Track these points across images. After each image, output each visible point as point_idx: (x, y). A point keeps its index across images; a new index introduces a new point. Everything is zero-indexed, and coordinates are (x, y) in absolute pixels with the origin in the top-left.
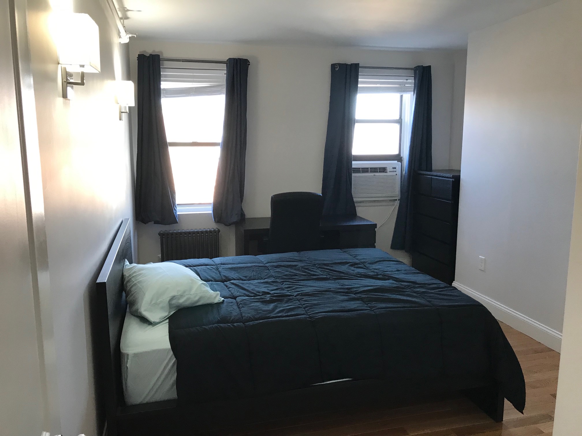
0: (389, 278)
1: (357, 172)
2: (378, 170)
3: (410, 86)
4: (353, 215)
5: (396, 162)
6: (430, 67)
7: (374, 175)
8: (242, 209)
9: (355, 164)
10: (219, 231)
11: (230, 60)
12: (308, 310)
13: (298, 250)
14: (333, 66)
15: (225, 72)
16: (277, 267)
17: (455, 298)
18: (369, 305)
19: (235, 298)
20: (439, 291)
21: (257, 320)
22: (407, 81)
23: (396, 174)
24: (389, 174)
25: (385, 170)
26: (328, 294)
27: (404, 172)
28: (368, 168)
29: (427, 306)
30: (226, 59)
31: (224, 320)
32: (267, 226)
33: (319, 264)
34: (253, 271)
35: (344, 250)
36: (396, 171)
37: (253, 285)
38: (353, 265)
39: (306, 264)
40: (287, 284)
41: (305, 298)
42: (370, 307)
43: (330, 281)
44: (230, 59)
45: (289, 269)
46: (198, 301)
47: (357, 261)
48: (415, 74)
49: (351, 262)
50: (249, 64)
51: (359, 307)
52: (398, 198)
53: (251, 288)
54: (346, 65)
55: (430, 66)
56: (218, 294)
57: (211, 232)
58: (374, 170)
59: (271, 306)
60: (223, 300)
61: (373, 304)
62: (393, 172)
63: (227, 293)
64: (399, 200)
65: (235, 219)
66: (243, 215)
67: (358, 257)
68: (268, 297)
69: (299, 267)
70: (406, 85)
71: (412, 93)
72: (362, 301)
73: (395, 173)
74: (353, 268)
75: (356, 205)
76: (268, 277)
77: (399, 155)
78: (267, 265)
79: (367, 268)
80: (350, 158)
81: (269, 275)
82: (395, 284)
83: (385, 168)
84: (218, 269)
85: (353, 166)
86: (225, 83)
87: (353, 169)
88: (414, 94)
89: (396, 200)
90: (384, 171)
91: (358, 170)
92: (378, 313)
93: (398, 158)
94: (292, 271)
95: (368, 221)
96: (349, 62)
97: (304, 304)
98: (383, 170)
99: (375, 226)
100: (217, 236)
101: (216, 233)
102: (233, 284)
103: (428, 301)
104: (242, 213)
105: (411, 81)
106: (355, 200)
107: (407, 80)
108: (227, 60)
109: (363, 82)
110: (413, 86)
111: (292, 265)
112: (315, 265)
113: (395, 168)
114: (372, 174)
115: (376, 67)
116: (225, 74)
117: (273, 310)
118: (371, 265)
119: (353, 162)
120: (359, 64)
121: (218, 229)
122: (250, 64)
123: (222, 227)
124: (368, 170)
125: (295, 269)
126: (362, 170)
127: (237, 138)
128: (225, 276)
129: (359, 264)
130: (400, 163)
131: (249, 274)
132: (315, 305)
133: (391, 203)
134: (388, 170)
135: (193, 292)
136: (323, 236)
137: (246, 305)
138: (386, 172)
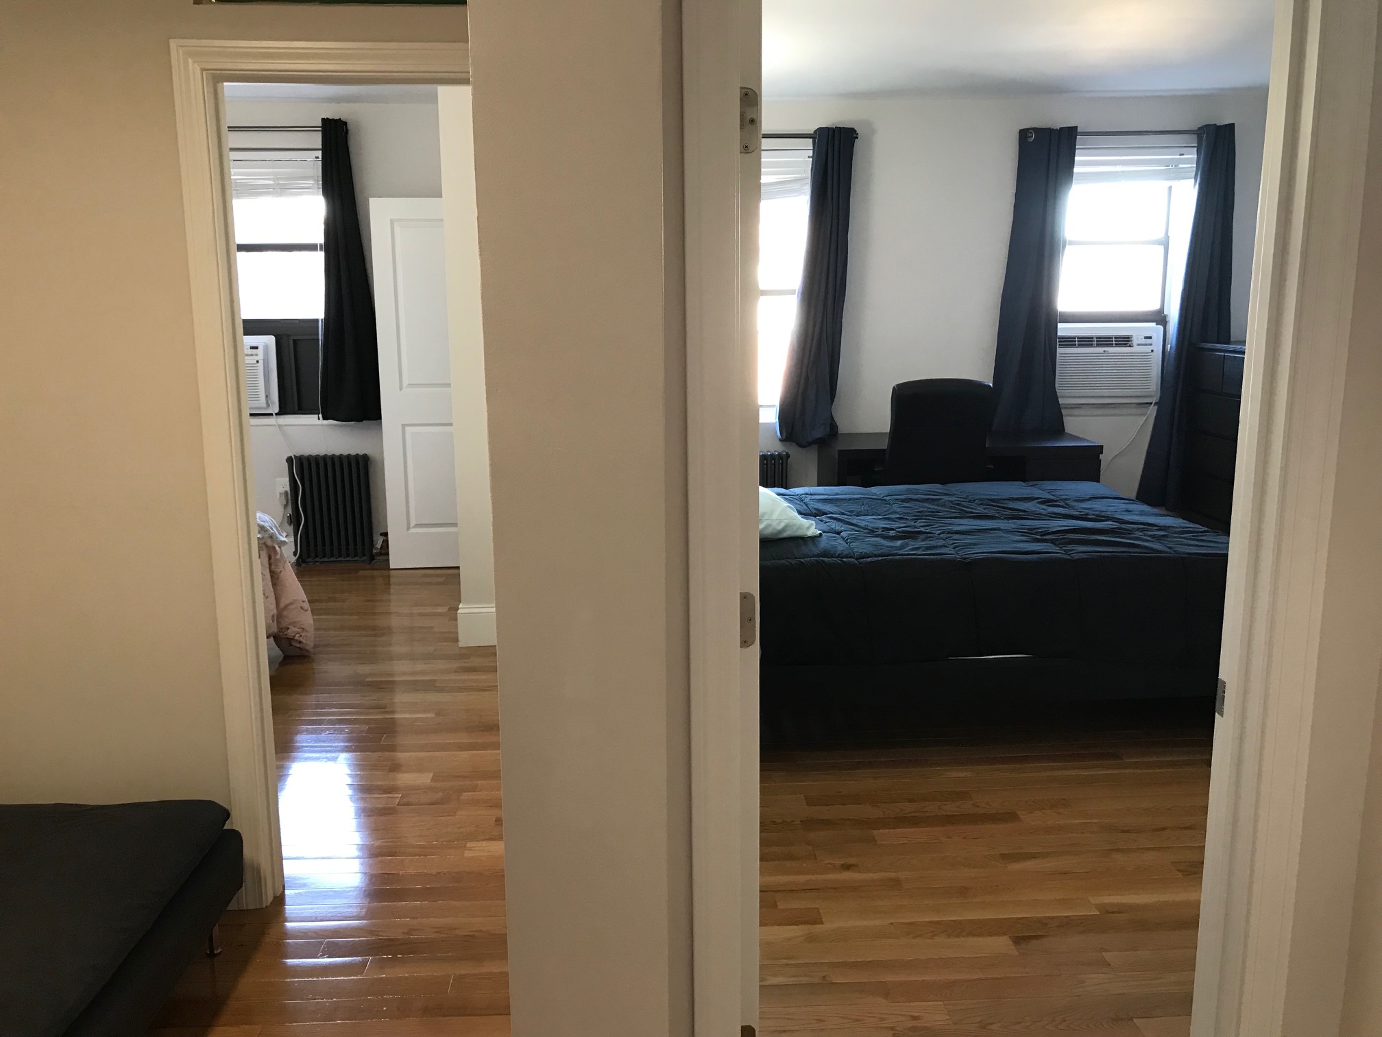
0: (1108, 519)
1: (1067, 345)
2: (1112, 341)
3: (1188, 167)
4: (1058, 429)
5: (1153, 325)
6: (1232, 126)
7: (1104, 351)
8: (832, 419)
9: (1064, 329)
10: (788, 456)
11: (821, 131)
12: (959, 550)
13: (944, 482)
14: (1023, 134)
15: (811, 153)
16: (903, 501)
17: (1219, 545)
18: (1064, 548)
19: (839, 533)
20: (1193, 536)
21: (876, 556)
22: (1182, 157)
23: (1152, 351)
24: (1135, 349)
25: (1129, 341)
26: (995, 533)
27: (1169, 346)
28: (1092, 338)
29: (1164, 552)
30: (811, 128)
31: (826, 554)
32: (884, 445)
33: (981, 500)
34: (863, 505)
35: (1032, 483)
36: (1151, 345)
37: (866, 521)
38: (1046, 502)
39: (957, 499)
40: (923, 522)
41: (955, 536)
42: (1065, 550)
43: (1000, 521)
44: (820, 129)
45: (927, 505)
46: (783, 530)
47: (1053, 498)
48: (1200, 142)
49: (1041, 498)
50: (857, 138)
51: (1044, 549)
52: (1154, 400)
53: (863, 524)
54: (1049, 131)
55: (1234, 124)
56: (812, 524)
57: (772, 456)
58: (1105, 341)
59: (899, 543)
60: (820, 534)
61: (1070, 547)
62: (1146, 345)
63: (824, 526)
64: (1156, 403)
65: (819, 433)
66: (833, 427)
67: (1058, 493)
68: (892, 533)
69: (945, 502)
70: (1181, 166)
71: (1192, 181)
72: (1052, 543)
73: (1148, 349)
74: (1044, 507)
75: (1064, 412)
76: (892, 513)
77: (1161, 311)
78: (888, 498)
79: (1072, 508)
80: (1053, 319)
81: (890, 512)
82: (1115, 525)
83: (1129, 338)
84: (803, 500)
85: (1060, 334)
86: (808, 174)
87: (1059, 338)
88: (1195, 184)
89: (1151, 403)
90: (1126, 344)
91: (1069, 342)
92: (1076, 558)
93: (1159, 318)
94: (932, 507)
95: (1086, 440)
96: (1058, 125)
97: (953, 544)
98: (1125, 341)
99: (1100, 449)
100: (784, 464)
101: (782, 459)
102: (831, 518)
103: (1170, 548)
104: (831, 424)
105: (1192, 155)
106: (1061, 401)
107: (1183, 155)
108: (815, 132)
109: (1084, 162)
110: (1193, 167)
111: (932, 499)
112: (974, 501)
113: (1151, 338)
114: (1101, 350)
115: (1113, 132)
116: (809, 157)
117: (902, 547)
118: (1078, 504)
119: (1060, 326)
120: (1077, 127)
121: (787, 453)
122: (859, 136)
123: (794, 451)
124: (1092, 341)
125: (938, 505)
126: (1078, 341)
127: (828, 278)
128: (816, 509)
129: (1056, 501)
130: (1161, 328)
131: (856, 508)
132: (971, 544)
133: (1139, 411)
134: (1135, 341)
135: (775, 516)
136: (993, 467)
137: (858, 540)
138: (1130, 346)
